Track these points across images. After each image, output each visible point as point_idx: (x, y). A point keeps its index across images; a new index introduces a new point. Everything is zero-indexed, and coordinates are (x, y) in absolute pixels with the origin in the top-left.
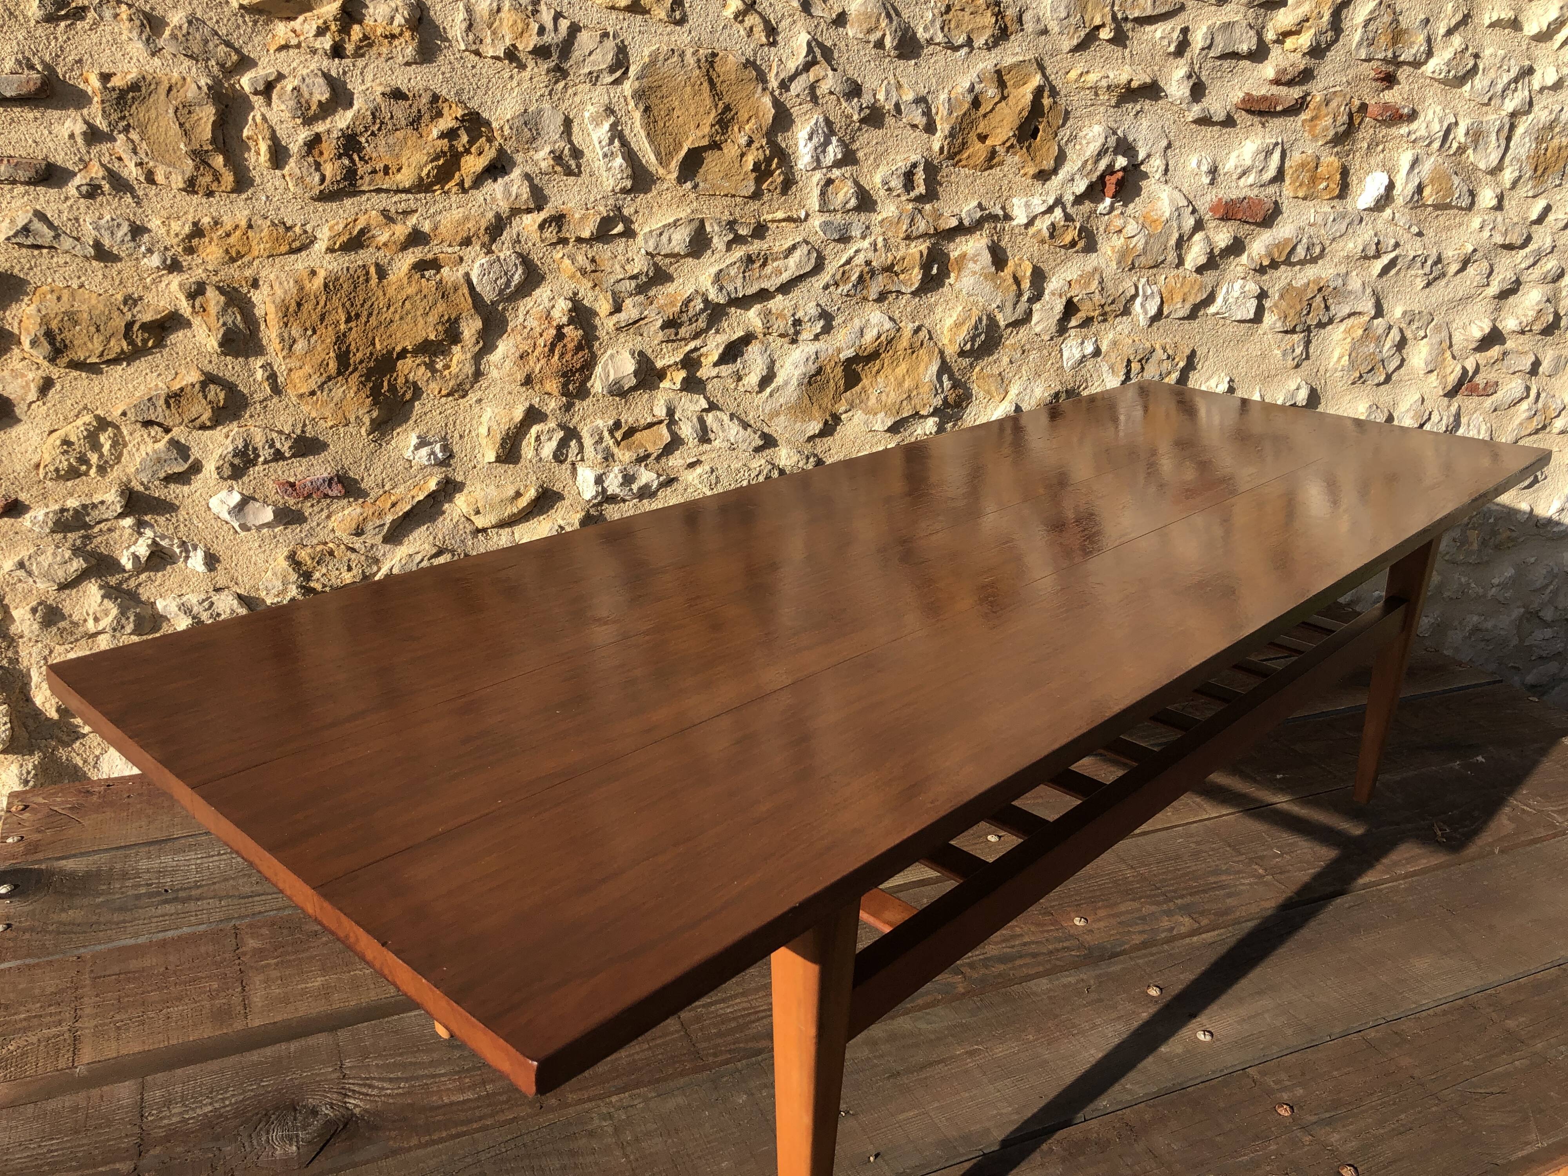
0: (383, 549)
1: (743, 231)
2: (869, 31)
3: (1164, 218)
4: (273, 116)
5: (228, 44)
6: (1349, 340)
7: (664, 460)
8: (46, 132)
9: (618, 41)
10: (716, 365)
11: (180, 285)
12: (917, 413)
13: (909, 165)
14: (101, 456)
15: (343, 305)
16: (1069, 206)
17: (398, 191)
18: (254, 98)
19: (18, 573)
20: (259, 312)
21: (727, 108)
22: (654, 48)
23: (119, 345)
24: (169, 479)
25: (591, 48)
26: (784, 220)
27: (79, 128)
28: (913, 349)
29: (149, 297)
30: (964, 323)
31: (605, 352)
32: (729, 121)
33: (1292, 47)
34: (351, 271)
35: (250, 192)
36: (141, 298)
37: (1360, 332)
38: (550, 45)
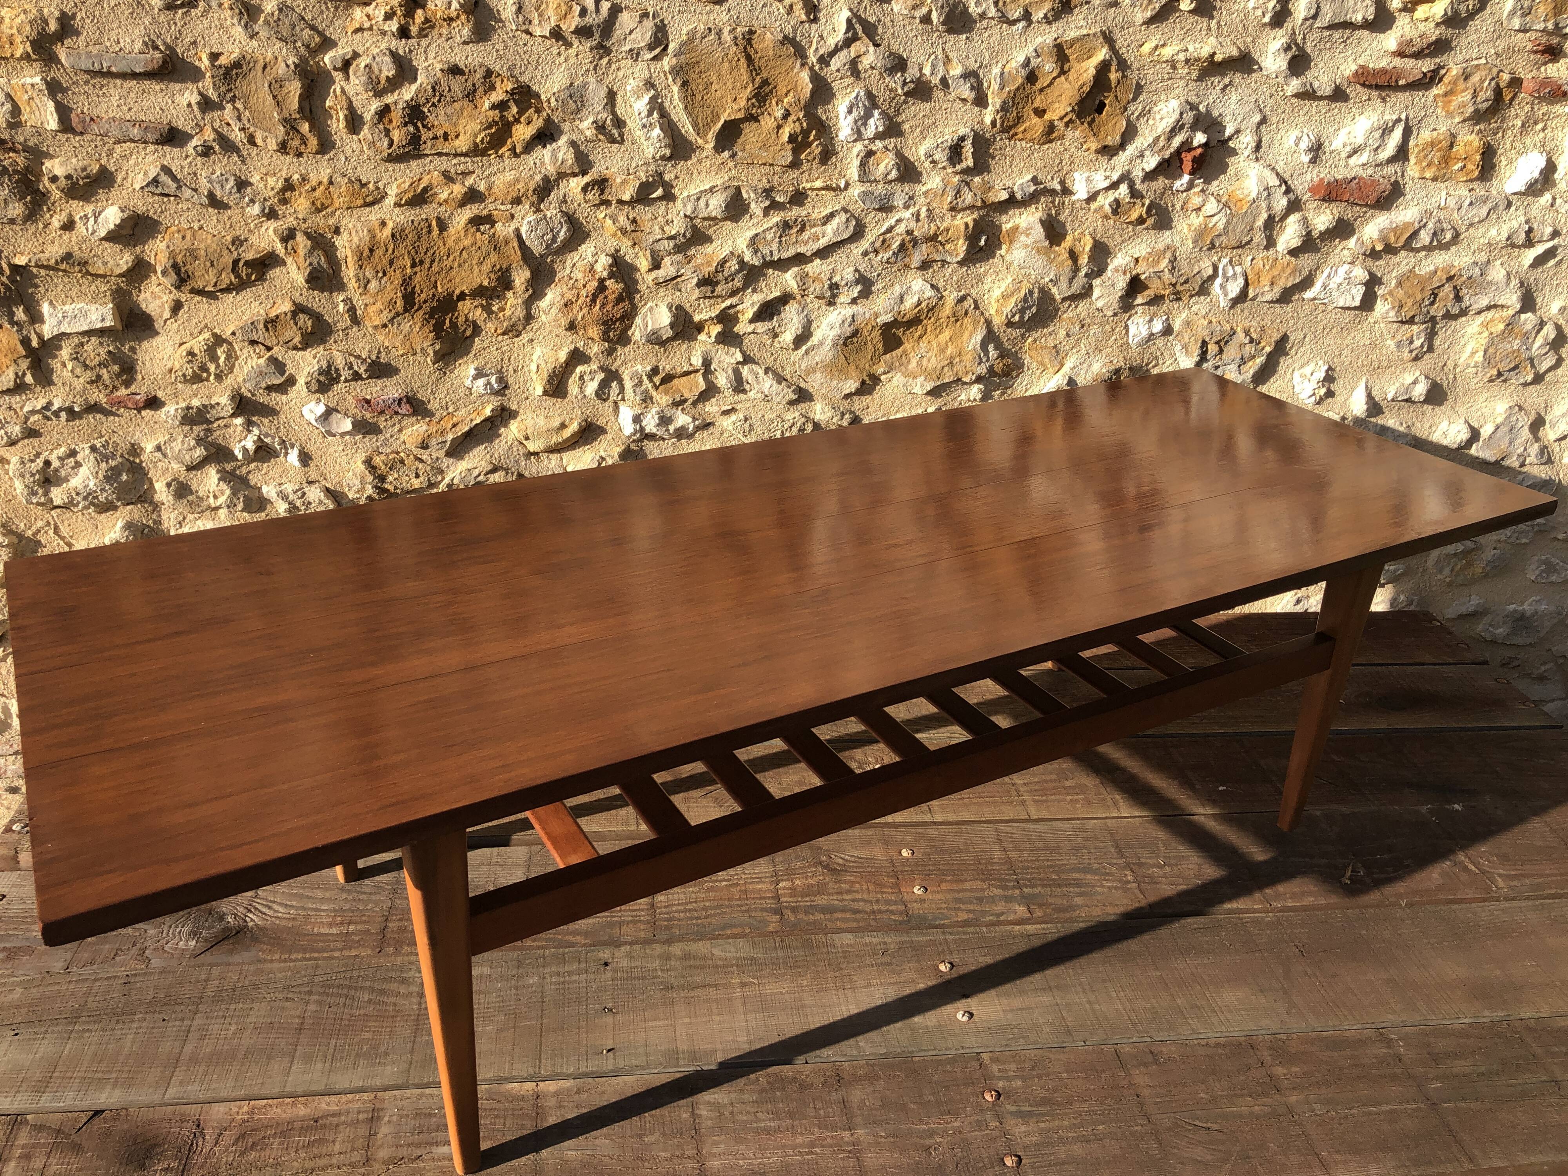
0: (446, 462)
1: (780, 199)
2: (915, 7)
3: (1251, 198)
4: (350, 90)
5: (313, 28)
6: (1486, 334)
7: (700, 405)
8: (170, 102)
9: (657, 20)
10: (751, 321)
11: (275, 230)
12: (959, 380)
13: (955, 138)
14: (218, 366)
15: (409, 252)
16: (1138, 182)
17: (456, 155)
18: (335, 74)
19: (156, 454)
20: (340, 255)
21: (765, 82)
22: (691, 27)
23: (228, 278)
24: (270, 389)
25: (631, 27)
26: (823, 189)
27: (195, 98)
28: (956, 318)
29: (253, 239)
30: (1012, 294)
31: (646, 304)
32: (767, 95)
33: (1423, 17)
34: (416, 224)
35: (332, 153)
36: (246, 240)
37: (1501, 326)
38: (591, 26)
